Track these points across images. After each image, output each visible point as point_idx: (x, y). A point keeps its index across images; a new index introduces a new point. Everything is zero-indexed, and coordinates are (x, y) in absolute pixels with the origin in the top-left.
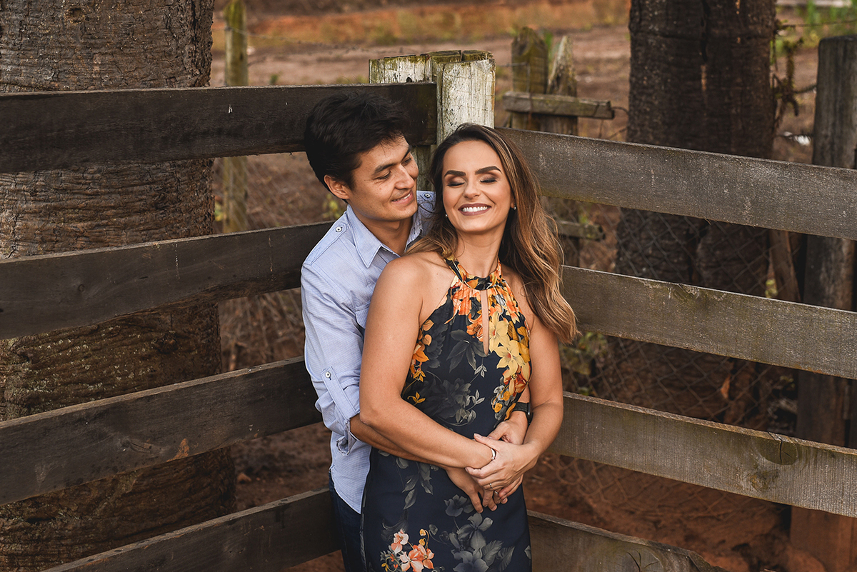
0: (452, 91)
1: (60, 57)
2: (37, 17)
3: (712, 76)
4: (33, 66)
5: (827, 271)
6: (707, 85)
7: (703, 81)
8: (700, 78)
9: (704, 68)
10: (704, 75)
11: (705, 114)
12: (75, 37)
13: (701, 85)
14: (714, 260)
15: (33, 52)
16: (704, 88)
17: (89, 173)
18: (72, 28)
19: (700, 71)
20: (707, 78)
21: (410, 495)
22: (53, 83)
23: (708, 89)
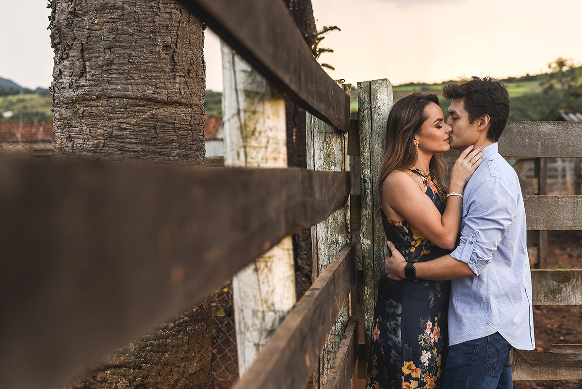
0: (379, 95)
1: (156, 78)
2: (141, 51)
3: (298, 134)
4: (137, 84)
5: (356, 237)
6: (296, 139)
7: (294, 137)
8: (292, 136)
9: (295, 130)
10: (294, 134)
11: (296, 156)
12: (166, 64)
13: (293, 139)
14: (306, 236)
15: (137, 75)
16: (294, 141)
17: (172, 156)
18: (164, 58)
19: (293, 132)
20: (296, 135)
21: (432, 300)
22: (154, 95)
23: (296, 142)
